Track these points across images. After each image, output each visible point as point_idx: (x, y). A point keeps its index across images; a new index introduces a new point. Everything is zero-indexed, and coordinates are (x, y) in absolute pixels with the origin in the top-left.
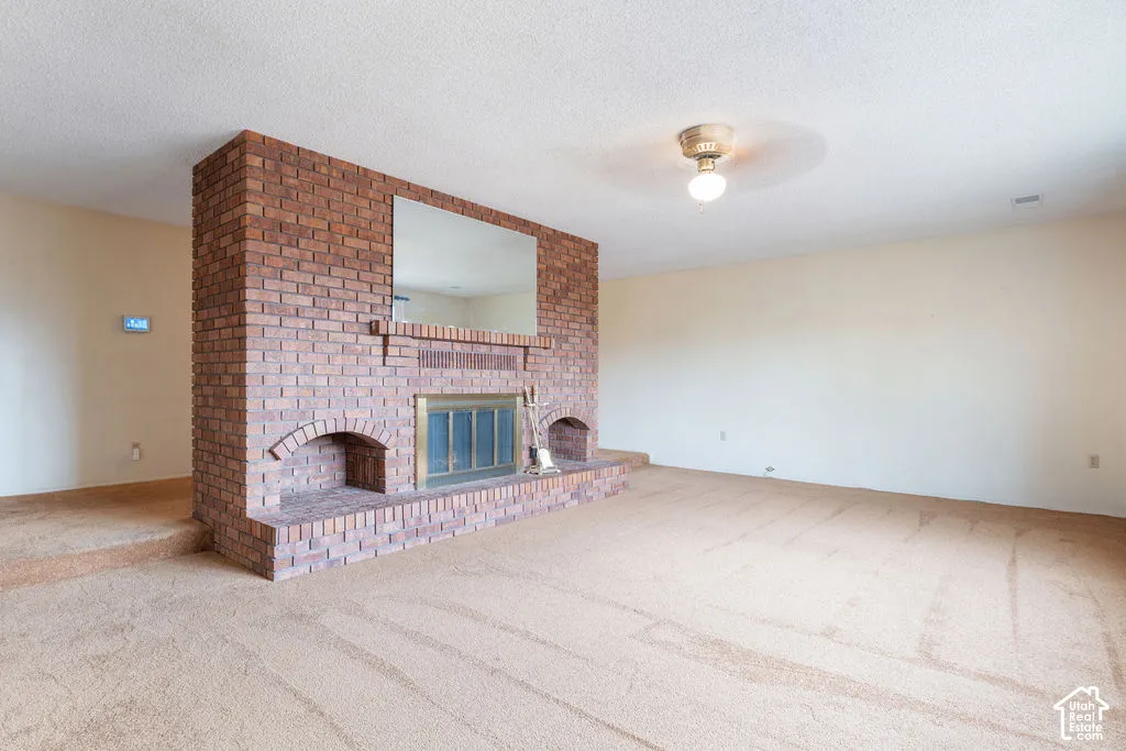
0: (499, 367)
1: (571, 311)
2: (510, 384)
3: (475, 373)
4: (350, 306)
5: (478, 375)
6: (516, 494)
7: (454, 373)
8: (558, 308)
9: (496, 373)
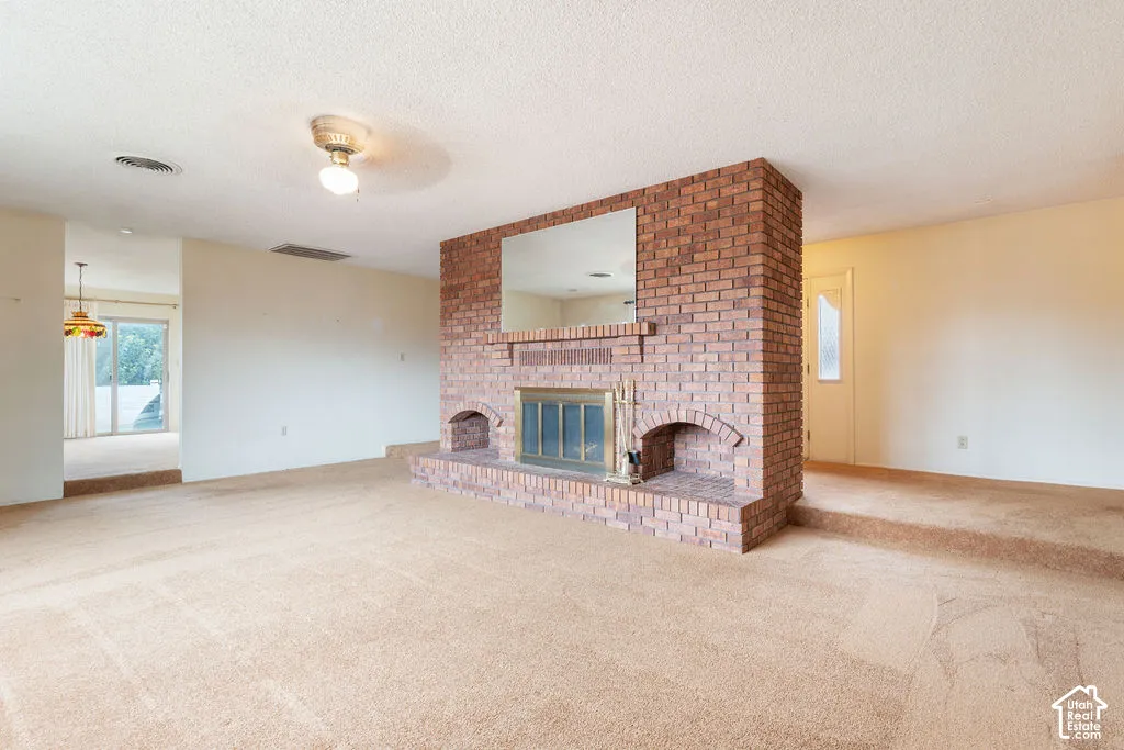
0: (591, 362)
1: (699, 278)
2: (604, 379)
3: (564, 369)
4: (481, 327)
5: (569, 370)
6: (546, 487)
7: (546, 369)
8: (675, 281)
9: (587, 367)
